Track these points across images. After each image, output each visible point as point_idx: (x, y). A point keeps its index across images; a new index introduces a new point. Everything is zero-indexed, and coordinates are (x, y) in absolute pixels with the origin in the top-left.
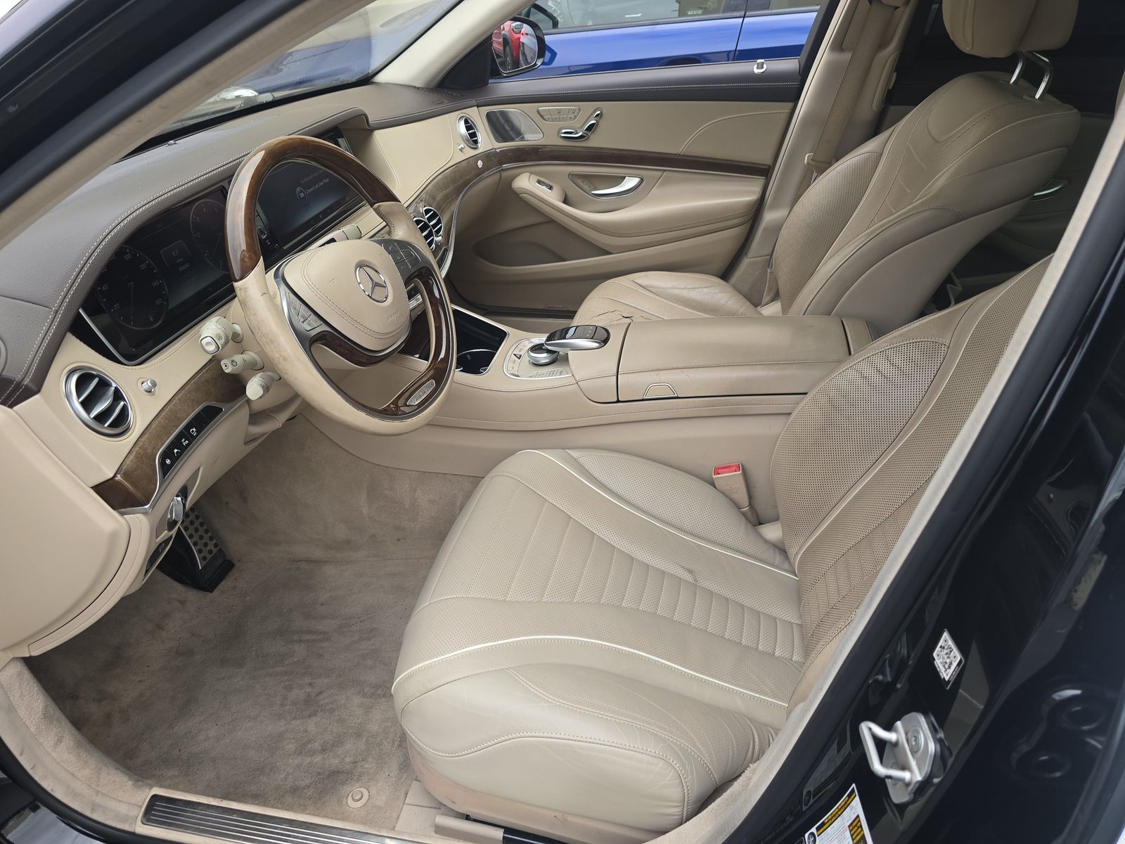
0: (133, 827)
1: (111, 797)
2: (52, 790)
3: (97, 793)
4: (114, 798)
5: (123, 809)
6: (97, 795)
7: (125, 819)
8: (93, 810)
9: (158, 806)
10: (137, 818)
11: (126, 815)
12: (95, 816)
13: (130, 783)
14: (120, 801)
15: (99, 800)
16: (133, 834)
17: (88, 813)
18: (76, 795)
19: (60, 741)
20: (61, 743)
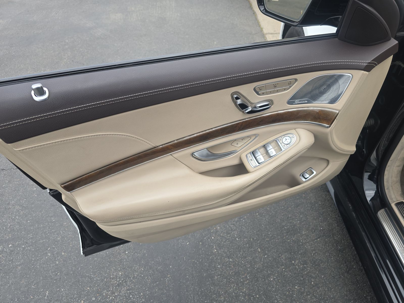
0: (392, 203)
1: (393, 191)
2: (385, 175)
3: (392, 186)
4: (393, 192)
5: (393, 196)
6: (391, 187)
7: (392, 199)
8: (387, 189)
9: (402, 205)
10: (394, 202)
11: (392, 198)
12: (386, 191)
13: (400, 193)
14: (394, 194)
15: (390, 188)
16: (390, 204)
17: (386, 188)
18: (388, 182)
19: (399, 166)
20: (399, 167)
